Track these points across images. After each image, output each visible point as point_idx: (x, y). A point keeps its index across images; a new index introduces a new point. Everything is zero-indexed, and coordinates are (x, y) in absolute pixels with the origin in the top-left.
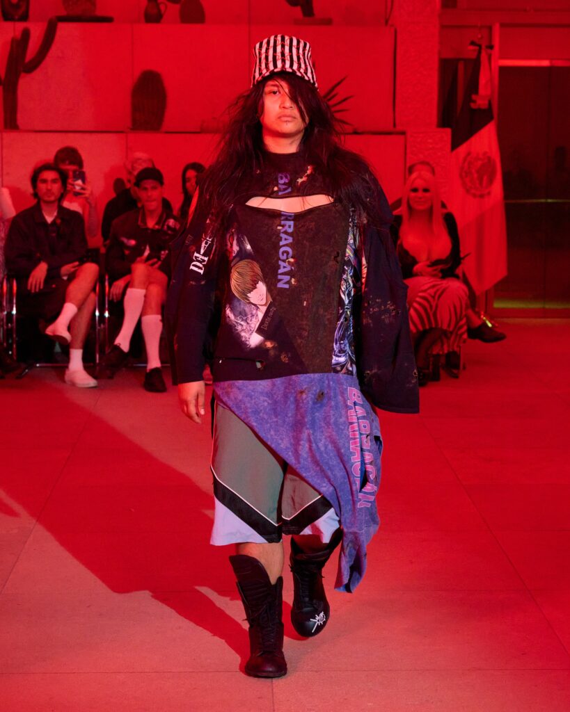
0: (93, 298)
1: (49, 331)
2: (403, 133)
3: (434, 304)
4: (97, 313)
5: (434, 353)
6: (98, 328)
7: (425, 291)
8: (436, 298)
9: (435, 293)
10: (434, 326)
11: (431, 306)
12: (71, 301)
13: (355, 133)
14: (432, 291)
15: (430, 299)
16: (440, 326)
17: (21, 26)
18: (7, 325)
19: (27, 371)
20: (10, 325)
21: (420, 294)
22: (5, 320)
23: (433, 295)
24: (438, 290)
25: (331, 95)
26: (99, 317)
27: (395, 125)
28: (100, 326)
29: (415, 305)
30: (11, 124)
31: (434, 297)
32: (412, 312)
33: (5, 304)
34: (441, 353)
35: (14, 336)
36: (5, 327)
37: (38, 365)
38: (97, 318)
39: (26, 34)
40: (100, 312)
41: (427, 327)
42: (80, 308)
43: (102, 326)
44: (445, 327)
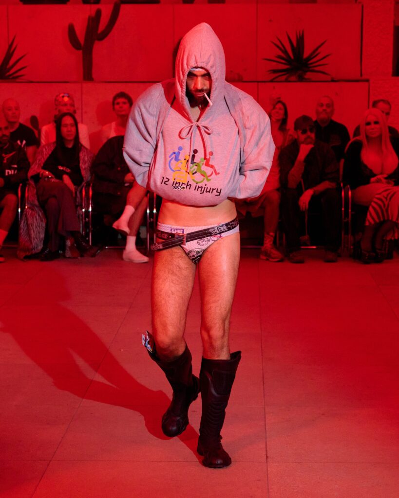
0: (146, 200)
1: (115, 225)
2: (367, 81)
3: (386, 203)
4: (148, 211)
5: (388, 239)
6: (149, 221)
7: (380, 194)
8: (388, 199)
9: (388, 195)
10: (386, 219)
11: (384, 205)
12: (130, 204)
13: (333, 81)
14: (385, 194)
15: (384, 199)
16: (390, 219)
17: (95, 7)
18: (85, 219)
19: (99, 251)
20: (87, 219)
21: (376, 196)
22: (84, 216)
23: (386, 196)
24: (389, 193)
25: (316, 53)
26: (149, 213)
27: (361, 75)
28: (150, 220)
29: (373, 204)
30: (88, 76)
31: (386, 198)
32: (371, 209)
33: (84, 205)
34: (393, 239)
35: (90, 227)
36: (84, 220)
37: (107, 247)
38: (148, 214)
39: (99, 13)
40: (150, 210)
41: (382, 220)
42: (136, 208)
43: (152, 220)
44: (394, 220)
